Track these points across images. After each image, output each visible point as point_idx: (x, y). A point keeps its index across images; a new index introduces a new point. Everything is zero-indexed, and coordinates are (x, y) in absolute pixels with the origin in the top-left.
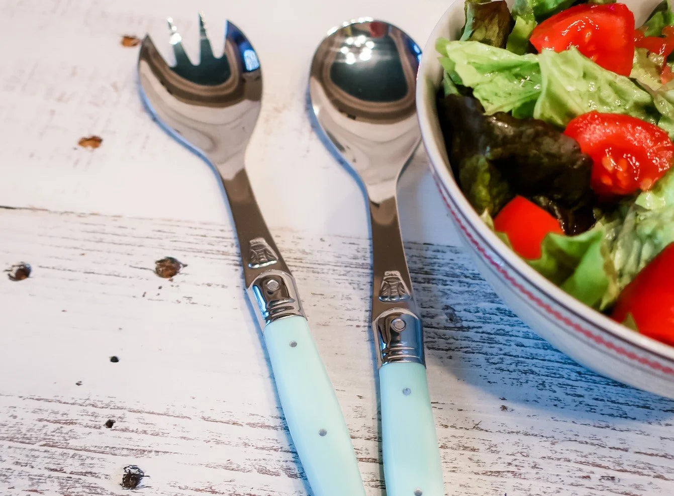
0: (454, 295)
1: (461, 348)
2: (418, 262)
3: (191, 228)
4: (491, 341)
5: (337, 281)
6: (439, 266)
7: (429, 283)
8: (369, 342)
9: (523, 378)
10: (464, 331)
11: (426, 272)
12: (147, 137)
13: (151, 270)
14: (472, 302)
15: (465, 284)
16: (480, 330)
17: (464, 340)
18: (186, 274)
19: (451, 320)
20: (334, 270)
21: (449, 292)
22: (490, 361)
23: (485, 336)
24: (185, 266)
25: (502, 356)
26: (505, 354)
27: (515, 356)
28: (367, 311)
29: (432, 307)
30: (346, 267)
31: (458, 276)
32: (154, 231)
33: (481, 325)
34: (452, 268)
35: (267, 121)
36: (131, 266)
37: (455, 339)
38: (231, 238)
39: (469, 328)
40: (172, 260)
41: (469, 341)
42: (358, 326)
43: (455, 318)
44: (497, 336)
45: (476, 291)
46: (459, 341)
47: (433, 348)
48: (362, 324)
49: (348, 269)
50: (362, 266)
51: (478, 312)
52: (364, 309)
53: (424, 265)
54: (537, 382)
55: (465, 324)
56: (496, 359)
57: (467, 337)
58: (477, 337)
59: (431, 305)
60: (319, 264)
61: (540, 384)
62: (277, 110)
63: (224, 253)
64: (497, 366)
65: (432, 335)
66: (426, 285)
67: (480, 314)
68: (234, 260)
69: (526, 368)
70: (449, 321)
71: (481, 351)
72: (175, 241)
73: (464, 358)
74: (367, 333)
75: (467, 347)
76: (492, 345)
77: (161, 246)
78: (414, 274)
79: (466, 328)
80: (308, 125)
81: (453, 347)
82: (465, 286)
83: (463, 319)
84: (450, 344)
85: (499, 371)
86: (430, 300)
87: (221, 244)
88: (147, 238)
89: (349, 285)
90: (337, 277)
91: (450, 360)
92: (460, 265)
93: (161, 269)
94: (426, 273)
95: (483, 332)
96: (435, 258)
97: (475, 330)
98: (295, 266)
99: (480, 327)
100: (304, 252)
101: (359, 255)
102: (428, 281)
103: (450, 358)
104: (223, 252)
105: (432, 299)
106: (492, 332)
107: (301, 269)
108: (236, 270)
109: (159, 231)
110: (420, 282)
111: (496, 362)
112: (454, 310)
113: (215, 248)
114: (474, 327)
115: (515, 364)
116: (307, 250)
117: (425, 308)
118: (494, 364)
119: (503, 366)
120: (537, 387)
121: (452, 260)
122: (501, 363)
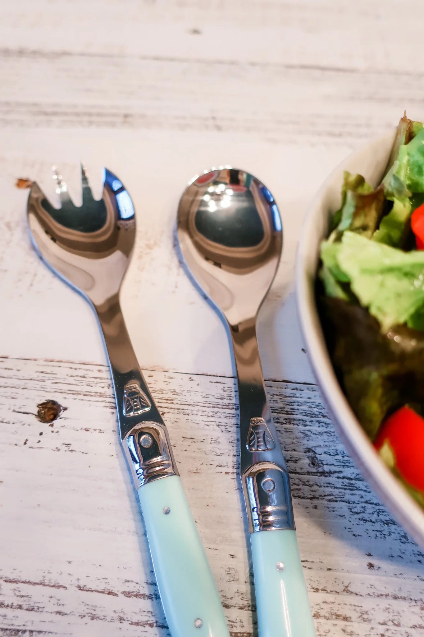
0: (314, 436)
1: (325, 496)
2: (279, 401)
3: (71, 368)
4: (352, 487)
5: (206, 423)
6: (298, 405)
7: (290, 423)
8: (238, 491)
9: (386, 530)
10: (326, 476)
11: (287, 411)
12: (35, 275)
13: (33, 414)
14: (331, 444)
15: (324, 424)
16: (341, 475)
17: (327, 487)
18: (66, 418)
19: (313, 464)
20: (203, 411)
21: (309, 433)
22: (353, 510)
23: (346, 481)
24: (65, 409)
25: (364, 505)
26: (366, 502)
27: (376, 504)
28: (234, 456)
29: (294, 450)
30: (214, 407)
31: (316, 416)
32: (37, 372)
33: (341, 469)
34: (310, 407)
35: (140, 257)
36: (14, 411)
37: (318, 485)
38: (107, 379)
39: (330, 473)
40: (54, 403)
41: (331, 487)
42: (227, 473)
43: (316, 461)
44: (358, 482)
45: (334, 432)
46: (322, 488)
47: (299, 497)
48: (231, 470)
49: (216, 410)
50: (228, 407)
51: (337, 454)
52: (232, 454)
53: (284, 404)
54: (399, 533)
55: (326, 468)
56: (358, 508)
57: (329, 483)
58: (339, 483)
59: (294, 448)
60: (189, 405)
61: (402, 536)
62: (149, 247)
63: (101, 395)
64: (360, 516)
65: (297, 481)
66: (288, 426)
67: (339, 457)
68: (111, 403)
69: (387, 518)
70: (312, 465)
71: (343, 499)
72: (56, 383)
73: (328, 508)
74: (235, 480)
75: (330, 495)
76: (354, 492)
77: (43, 389)
78: (276, 414)
79: (327, 473)
80: (175, 261)
81: (317, 494)
82: (323, 426)
83: (324, 463)
84: (315, 491)
85: (362, 522)
86: (293, 443)
87: (99, 385)
88: (31, 379)
89: (217, 428)
90: (206, 419)
91: (315, 510)
92: (317, 404)
93: (43, 412)
94: (287, 413)
95: (344, 478)
96: (294, 397)
97: (336, 475)
98: (168, 408)
99: (341, 472)
100: (174, 392)
101: (225, 394)
102: (290, 421)
103: (316, 507)
104: (100, 393)
105: (294, 441)
106: (352, 477)
107: (172, 411)
108: (113, 413)
109: (42, 372)
110: (282, 423)
111: (359, 511)
112: (316, 453)
113: (93, 389)
114: (335, 472)
115: (376, 513)
116: (178, 391)
117: (288, 451)
118: (357, 513)
119: (366, 516)
120: (400, 539)
121: (309, 398)
122: (364, 512)
